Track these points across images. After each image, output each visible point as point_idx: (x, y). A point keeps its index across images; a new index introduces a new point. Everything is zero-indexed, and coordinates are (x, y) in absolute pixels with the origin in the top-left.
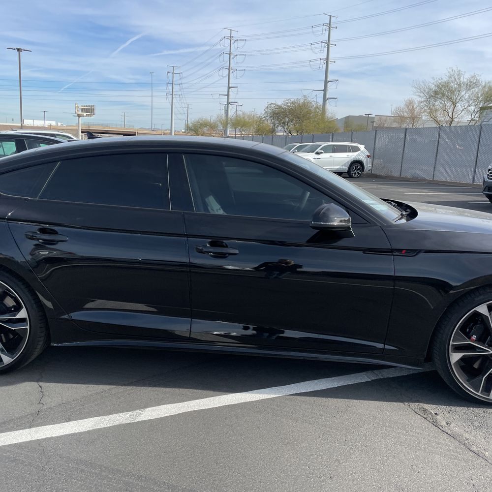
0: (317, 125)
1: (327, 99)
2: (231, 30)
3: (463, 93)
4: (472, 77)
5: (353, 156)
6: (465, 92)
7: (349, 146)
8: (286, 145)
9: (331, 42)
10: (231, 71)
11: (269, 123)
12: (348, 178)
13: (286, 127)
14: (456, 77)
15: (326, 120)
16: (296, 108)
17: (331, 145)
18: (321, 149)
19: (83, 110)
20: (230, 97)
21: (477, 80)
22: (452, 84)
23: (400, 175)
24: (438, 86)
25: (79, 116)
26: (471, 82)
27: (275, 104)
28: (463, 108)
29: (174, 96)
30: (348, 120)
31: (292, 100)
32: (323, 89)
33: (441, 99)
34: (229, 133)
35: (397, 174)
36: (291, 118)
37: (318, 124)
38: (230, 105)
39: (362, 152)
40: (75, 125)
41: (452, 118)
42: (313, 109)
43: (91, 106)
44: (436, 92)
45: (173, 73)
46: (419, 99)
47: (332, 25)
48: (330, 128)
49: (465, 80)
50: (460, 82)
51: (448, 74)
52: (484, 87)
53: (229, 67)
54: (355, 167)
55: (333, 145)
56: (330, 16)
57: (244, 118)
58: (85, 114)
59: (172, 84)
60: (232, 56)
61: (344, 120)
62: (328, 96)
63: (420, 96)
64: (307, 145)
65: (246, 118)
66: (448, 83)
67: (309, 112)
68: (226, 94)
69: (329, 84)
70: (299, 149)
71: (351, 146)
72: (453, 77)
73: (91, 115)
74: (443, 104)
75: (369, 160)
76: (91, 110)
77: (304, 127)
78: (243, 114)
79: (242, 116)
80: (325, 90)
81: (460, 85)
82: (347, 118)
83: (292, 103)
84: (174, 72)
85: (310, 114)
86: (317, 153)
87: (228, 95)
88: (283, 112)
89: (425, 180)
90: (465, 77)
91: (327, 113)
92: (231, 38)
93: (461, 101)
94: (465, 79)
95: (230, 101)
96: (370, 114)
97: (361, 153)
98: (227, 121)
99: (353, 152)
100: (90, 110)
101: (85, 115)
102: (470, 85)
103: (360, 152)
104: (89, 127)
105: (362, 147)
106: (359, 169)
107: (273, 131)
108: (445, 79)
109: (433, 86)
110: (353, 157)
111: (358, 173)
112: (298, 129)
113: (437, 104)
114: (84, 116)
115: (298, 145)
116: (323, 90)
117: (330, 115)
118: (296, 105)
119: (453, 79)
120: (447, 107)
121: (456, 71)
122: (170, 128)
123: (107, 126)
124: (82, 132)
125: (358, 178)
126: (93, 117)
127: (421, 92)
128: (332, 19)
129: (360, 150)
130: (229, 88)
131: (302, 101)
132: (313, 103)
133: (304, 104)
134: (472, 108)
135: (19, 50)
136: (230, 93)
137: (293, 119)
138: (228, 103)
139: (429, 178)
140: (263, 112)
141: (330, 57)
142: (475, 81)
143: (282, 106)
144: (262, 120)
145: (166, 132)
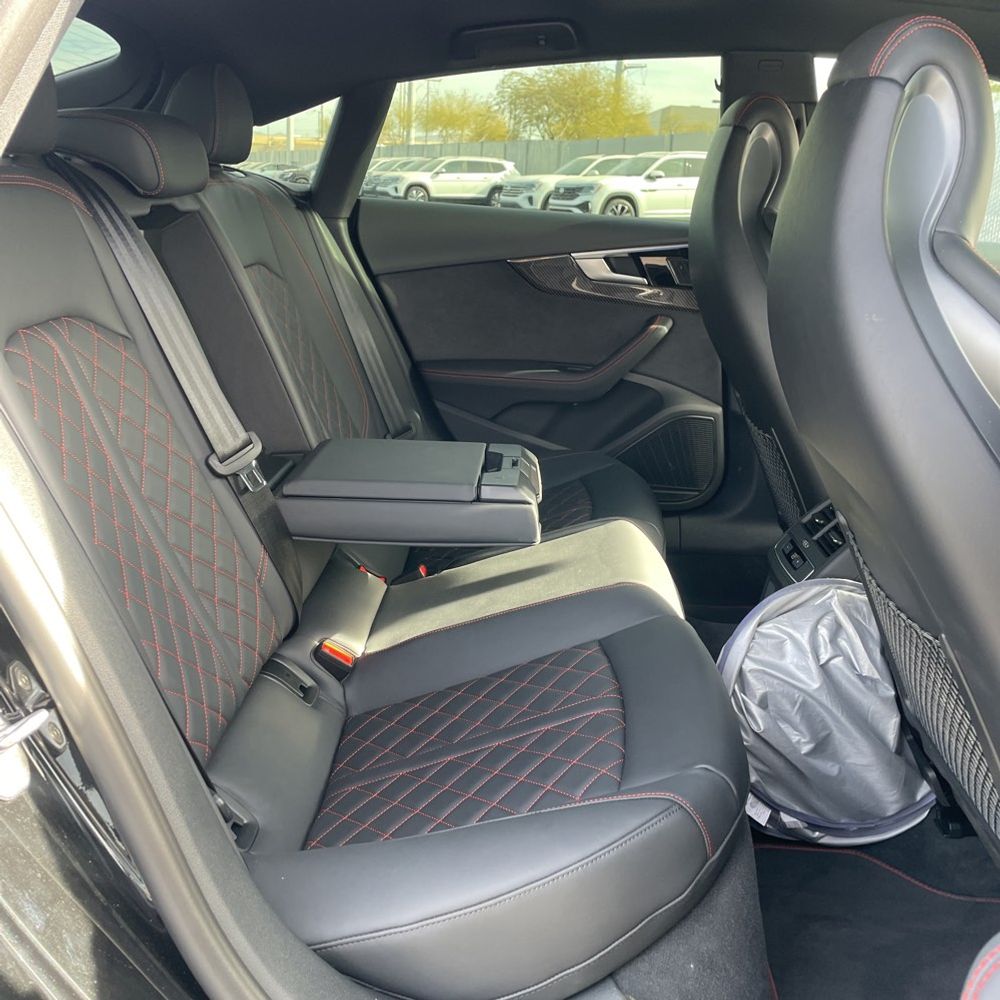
11: (507, 119)
16: (566, 83)
17: (681, 159)
18: (658, 169)
30: (668, 116)
36: (556, 105)
42: (601, 87)
55: (686, 160)
57: (449, 106)
64: (619, 161)
65: (454, 106)
67: (595, 94)
70: (603, 169)
78: (449, 96)
82: (666, 111)
85: (595, 97)
86: (650, 178)
88: (537, 93)
98: (410, 117)
115: (600, 159)
122: (285, 132)
137: (560, 110)
140: (494, 94)
143: (536, 78)
144: (492, 110)
145: (277, 138)
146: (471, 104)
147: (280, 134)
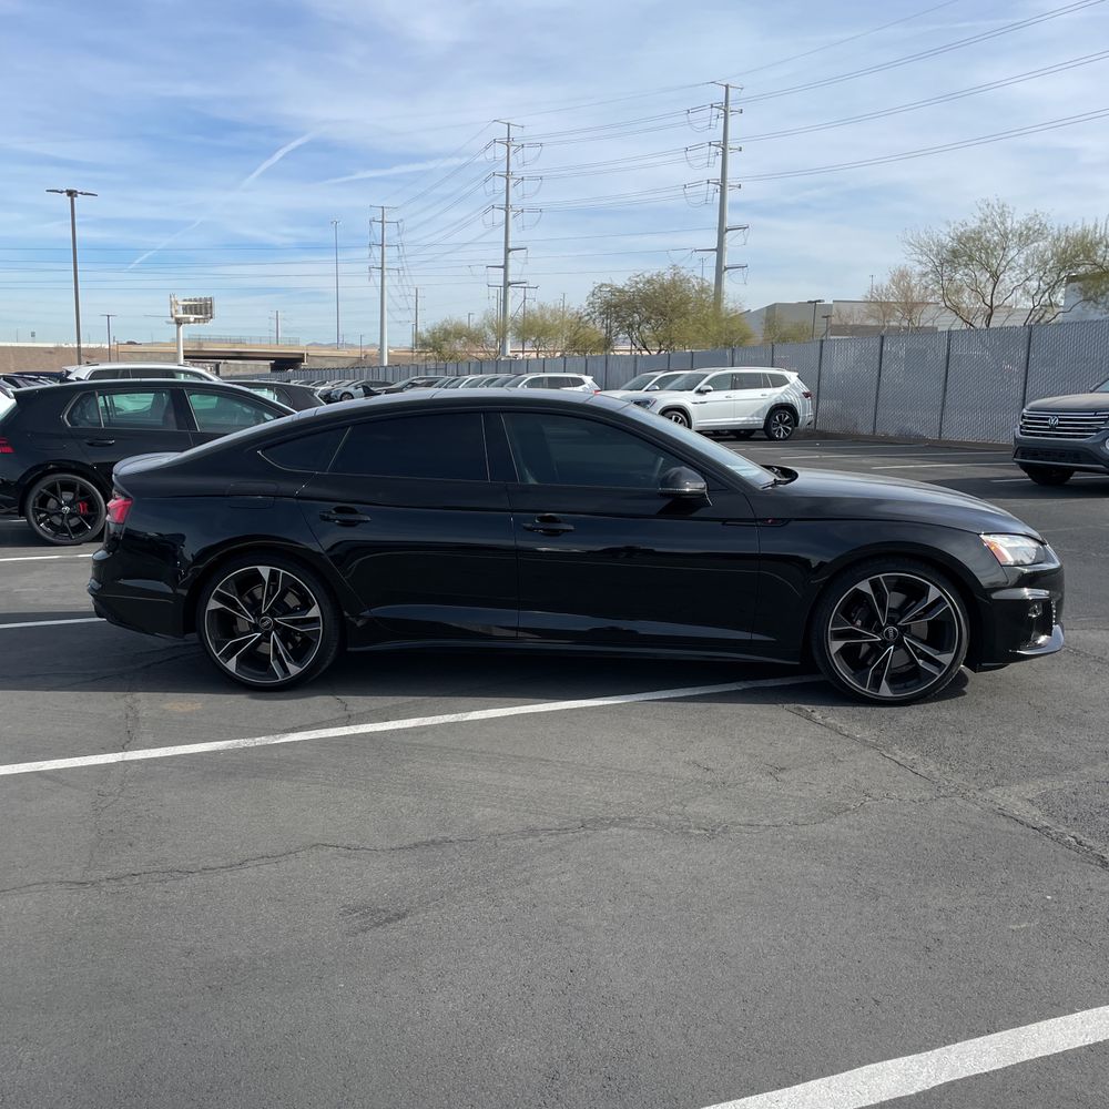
0: (704, 330)
1: (726, 269)
2: (508, 124)
3: (1012, 253)
4: (1031, 219)
5: (773, 395)
6: (1016, 251)
7: (764, 375)
8: (635, 376)
9: (730, 144)
10: (511, 214)
11: (598, 328)
12: (765, 440)
13: (635, 334)
14: (997, 220)
15: (724, 315)
16: (654, 293)
17: (729, 374)
18: (707, 384)
19: (186, 309)
20: (510, 271)
21: (1041, 224)
22: (988, 235)
23: (874, 431)
24: (959, 240)
25: (179, 322)
26: (1029, 229)
27: (610, 286)
28: (1016, 284)
29: (385, 274)
30: (772, 313)
31: (647, 275)
32: (715, 246)
33: (966, 266)
34: (509, 349)
35: (866, 430)
36: (646, 314)
37: (705, 325)
38: (510, 289)
39: (793, 386)
40: (168, 341)
41: (991, 307)
42: (693, 294)
43: (206, 299)
44: (954, 253)
45: (382, 222)
46: (919, 269)
47: (731, 107)
48: (732, 332)
49: (1016, 226)
50: (1006, 228)
51: (979, 214)
52: (1058, 239)
53: (507, 205)
54: (780, 417)
55: (733, 375)
56: (727, 87)
57: (542, 316)
58: (192, 317)
59: (382, 245)
60: (512, 182)
61: (765, 313)
62: (726, 263)
63: (920, 262)
64: (678, 376)
65: (547, 316)
66: (979, 233)
67: (685, 301)
68: (502, 264)
69: (728, 235)
70: (663, 384)
71: (771, 375)
72: (989, 219)
73: (205, 320)
74: (971, 276)
75: (808, 401)
76: (206, 308)
77: (675, 334)
78: (541, 307)
79: (538, 315)
80: (720, 250)
81: (1005, 236)
82: (771, 308)
83: (648, 282)
84: (385, 219)
85: (686, 303)
86: (700, 392)
87: (505, 267)
88: (626, 303)
89: (925, 440)
90: (1015, 220)
91: (725, 302)
92: (508, 142)
93: (1010, 269)
94: (1015, 222)
95: (510, 279)
96: (819, 301)
97: (792, 389)
98: (505, 326)
99: (774, 386)
100: (202, 309)
101: (192, 320)
102: (1027, 236)
103: (788, 386)
104: (200, 345)
105: (792, 376)
106: (788, 421)
107: (607, 343)
108: (974, 224)
109: (948, 239)
110: (775, 397)
111: (786, 430)
112: (661, 339)
113: (958, 276)
114: (189, 322)
115: (661, 375)
116: (716, 250)
117: (730, 305)
118: (657, 286)
119: (989, 224)
120: (981, 283)
121: (996, 207)
122: (379, 343)
123: (240, 342)
124: (185, 357)
125: (785, 439)
126: (210, 323)
127: (923, 253)
128: (730, 93)
129: (788, 382)
130: (508, 251)
131: (668, 277)
132: (694, 281)
133: (673, 282)
134: (1034, 284)
135: (71, 193)
136: (510, 262)
137: (651, 318)
138: (507, 284)
139: (932, 436)
140: (585, 304)
141: (729, 175)
142: (1037, 227)
143: (626, 289)
144: (583, 320)
145: (369, 351)
146: (564, 313)
147: (373, 345)
